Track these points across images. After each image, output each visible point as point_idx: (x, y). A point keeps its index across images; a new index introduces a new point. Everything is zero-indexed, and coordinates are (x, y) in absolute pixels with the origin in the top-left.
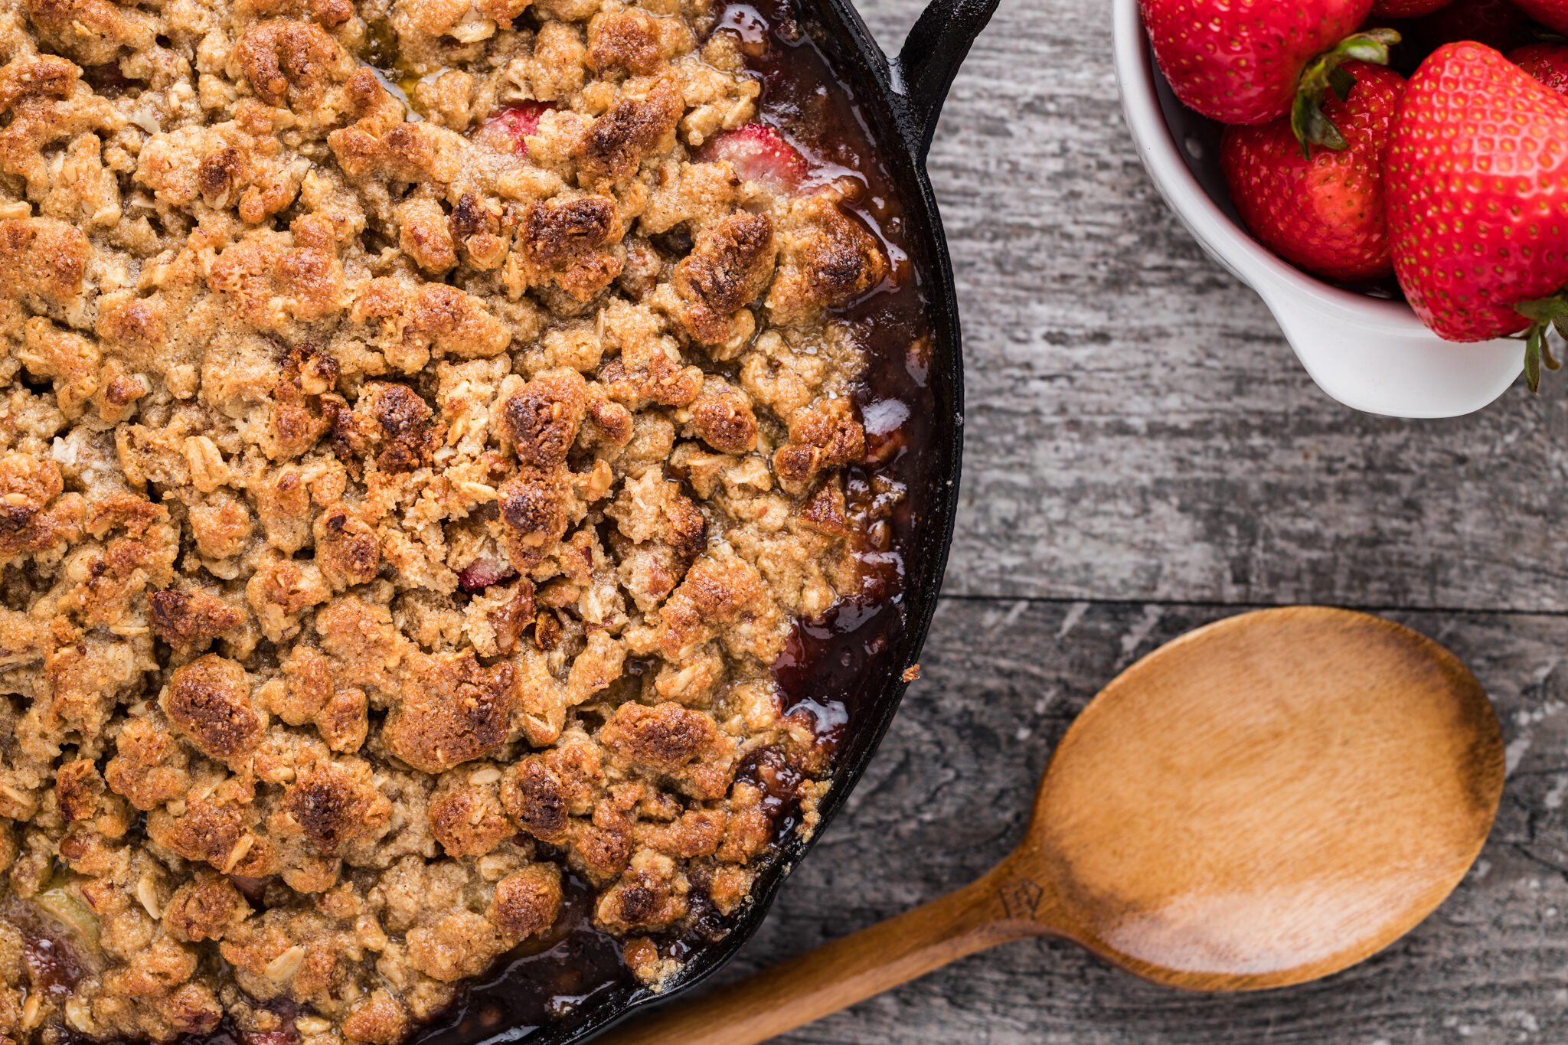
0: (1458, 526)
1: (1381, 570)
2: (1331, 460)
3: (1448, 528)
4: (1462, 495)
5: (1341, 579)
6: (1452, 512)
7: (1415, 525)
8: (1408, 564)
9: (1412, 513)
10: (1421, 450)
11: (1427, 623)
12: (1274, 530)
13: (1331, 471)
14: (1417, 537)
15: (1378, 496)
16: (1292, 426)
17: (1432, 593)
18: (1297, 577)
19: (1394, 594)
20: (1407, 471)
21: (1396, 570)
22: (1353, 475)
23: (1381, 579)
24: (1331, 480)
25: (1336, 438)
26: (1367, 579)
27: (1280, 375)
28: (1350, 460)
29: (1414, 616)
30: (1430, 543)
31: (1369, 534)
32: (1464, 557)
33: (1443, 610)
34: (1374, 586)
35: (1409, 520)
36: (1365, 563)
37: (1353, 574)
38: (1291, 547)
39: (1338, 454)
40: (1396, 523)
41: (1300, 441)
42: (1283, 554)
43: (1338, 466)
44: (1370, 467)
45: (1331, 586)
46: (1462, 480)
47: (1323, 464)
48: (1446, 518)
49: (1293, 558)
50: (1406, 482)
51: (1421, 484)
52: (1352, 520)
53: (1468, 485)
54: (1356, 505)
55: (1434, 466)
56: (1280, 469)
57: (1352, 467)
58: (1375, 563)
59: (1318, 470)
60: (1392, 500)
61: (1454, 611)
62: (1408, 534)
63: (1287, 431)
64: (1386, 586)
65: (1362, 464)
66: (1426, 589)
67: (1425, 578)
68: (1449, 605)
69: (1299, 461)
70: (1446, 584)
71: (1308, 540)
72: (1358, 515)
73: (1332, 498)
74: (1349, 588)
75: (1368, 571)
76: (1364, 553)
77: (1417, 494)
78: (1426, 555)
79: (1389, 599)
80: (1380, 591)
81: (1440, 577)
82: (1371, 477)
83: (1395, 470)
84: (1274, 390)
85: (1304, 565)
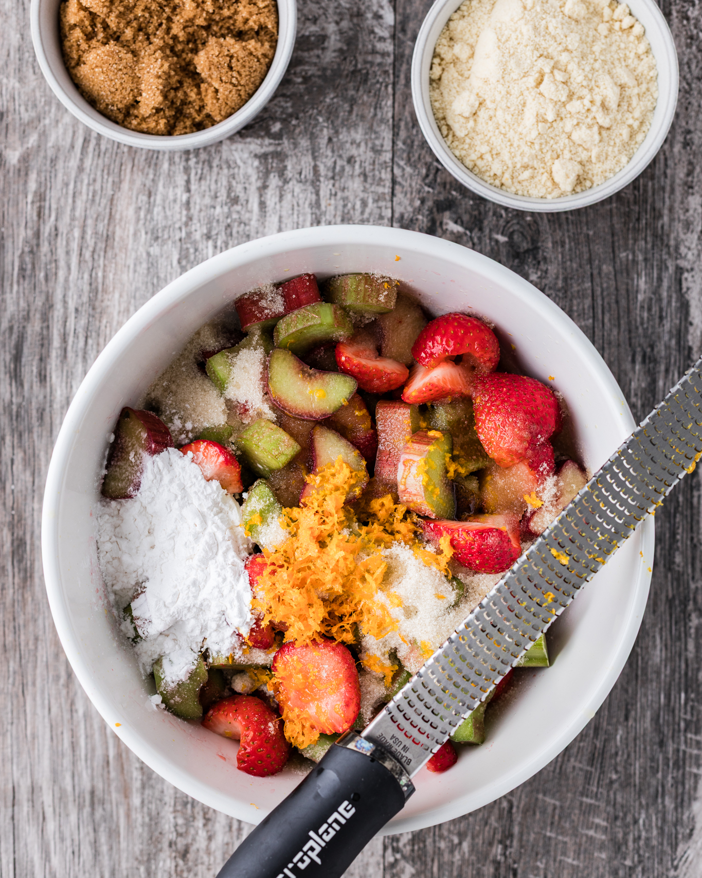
0: (358, 141)
1: (377, 173)
2: (331, 194)
3: (359, 145)
4: (345, 139)
5: (380, 190)
6: (352, 144)
7: (358, 159)
8: (374, 162)
9: (353, 160)
10: (327, 157)
11: (398, 153)
12: (360, 218)
13: (336, 195)
14: (363, 158)
15: (346, 174)
16: (317, 211)
17: (386, 151)
18: (380, 208)
19: (386, 167)
20: (335, 163)
21: (377, 167)
22: (337, 185)
23: (380, 173)
24: (339, 194)
25: (322, 193)
26: (380, 179)
27: (295, 216)
28: (330, 186)
29: (396, 159)
30: (365, 152)
31: (362, 178)
32: (371, 139)
33: (393, 147)
34: (383, 176)
35: (355, 162)
36: (374, 180)
37: (378, 185)
38: (368, 210)
39: (328, 192)
40: (357, 166)
41: (323, 208)
42: (370, 214)
43: (333, 192)
44: (333, 178)
45: (384, 194)
46: (339, 140)
47: (333, 198)
48: (354, 146)
49: (372, 210)
50: (339, 163)
51: (340, 156)
52: (356, 185)
53: (341, 137)
54: (350, 184)
55: (333, 151)
56: (335, 216)
57: (334, 185)
58: (374, 176)
59: (335, 200)
60: (348, 168)
61: (394, 143)
62: (361, 162)
63: (318, 213)
64: (383, 171)
65: (332, 182)
66: (384, 154)
67: (380, 154)
68: (391, 144)
69: (332, 208)
70: (382, 146)
71: (364, 204)
72: (353, 182)
73: (346, 193)
74: (384, 186)
75: (377, 178)
76: (369, 180)
77: (345, 159)
78: (370, 154)
79: (389, 169)
80: (386, 172)
81: (379, 148)
82: (337, 177)
83: (334, 168)
84: (301, 219)
85: (375, 205)
